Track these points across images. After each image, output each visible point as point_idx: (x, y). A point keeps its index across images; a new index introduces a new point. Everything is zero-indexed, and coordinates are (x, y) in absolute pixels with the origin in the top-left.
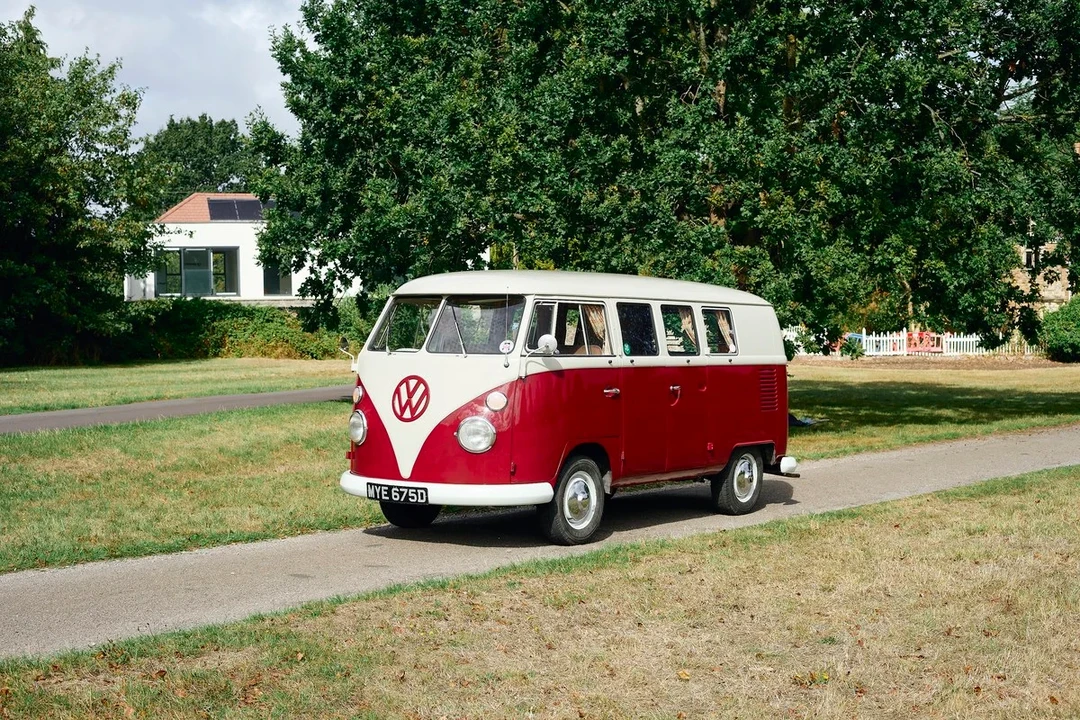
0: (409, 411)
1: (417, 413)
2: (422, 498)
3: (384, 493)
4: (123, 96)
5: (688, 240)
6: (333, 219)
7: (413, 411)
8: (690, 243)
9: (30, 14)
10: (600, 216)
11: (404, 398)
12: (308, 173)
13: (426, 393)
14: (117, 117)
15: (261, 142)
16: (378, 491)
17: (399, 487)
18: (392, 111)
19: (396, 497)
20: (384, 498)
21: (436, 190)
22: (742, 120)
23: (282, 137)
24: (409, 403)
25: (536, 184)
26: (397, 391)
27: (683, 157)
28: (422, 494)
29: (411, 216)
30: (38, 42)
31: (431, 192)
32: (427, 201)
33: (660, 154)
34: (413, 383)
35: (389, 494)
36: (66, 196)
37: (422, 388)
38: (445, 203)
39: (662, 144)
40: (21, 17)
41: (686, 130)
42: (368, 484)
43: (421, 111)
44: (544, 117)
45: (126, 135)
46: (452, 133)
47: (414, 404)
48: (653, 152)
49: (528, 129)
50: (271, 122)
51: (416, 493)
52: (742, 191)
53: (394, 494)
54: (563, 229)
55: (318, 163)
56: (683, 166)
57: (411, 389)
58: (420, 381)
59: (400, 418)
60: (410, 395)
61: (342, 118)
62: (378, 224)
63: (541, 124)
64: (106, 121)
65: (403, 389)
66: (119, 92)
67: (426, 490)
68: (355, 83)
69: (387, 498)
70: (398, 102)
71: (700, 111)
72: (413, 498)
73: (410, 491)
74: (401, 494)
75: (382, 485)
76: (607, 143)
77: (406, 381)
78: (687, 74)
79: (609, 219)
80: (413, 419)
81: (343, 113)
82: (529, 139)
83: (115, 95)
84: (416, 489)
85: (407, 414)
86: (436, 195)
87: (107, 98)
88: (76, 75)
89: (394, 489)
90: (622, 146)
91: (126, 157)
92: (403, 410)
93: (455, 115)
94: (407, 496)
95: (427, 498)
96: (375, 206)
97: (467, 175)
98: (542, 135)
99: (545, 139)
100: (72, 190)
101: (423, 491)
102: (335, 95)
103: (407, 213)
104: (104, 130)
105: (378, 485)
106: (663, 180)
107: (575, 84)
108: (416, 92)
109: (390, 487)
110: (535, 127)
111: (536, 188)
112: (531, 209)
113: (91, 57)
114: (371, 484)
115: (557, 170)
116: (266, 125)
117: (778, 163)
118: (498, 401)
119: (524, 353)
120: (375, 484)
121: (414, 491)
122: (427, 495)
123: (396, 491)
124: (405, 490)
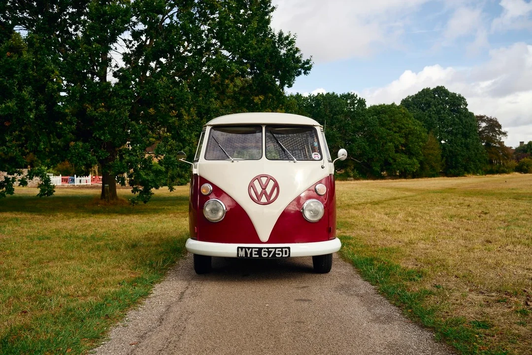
0: (265, 198)
1: (271, 199)
2: (286, 254)
3: (254, 253)
7: (268, 197)
11: (259, 190)
13: (276, 185)
16: (249, 252)
17: (268, 248)
19: (265, 254)
20: (254, 256)
24: (263, 191)
26: (251, 186)
28: (286, 251)
34: (264, 180)
35: (259, 253)
37: (271, 183)
42: (238, 248)
47: (268, 193)
51: (282, 251)
53: (263, 253)
57: (263, 183)
58: (270, 178)
59: (258, 203)
60: (264, 187)
65: (256, 183)
67: (289, 248)
69: (258, 256)
72: (279, 254)
73: (277, 250)
74: (269, 252)
75: (252, 248)
77: (258, 178)
80: (269, 203)
84: (282, 248)
85: (264, 200)
92: (259, 197)
94: (275, 253)
95: (289, 254)
101: (287, 249)
105: (249, 248)
109: (261, 249)
114: (242, 248)
118: (322, 189)
120: (245, 248)
121: (280, 249)
122: (289, 251)
123: (264, 251)
124: (274, 250)
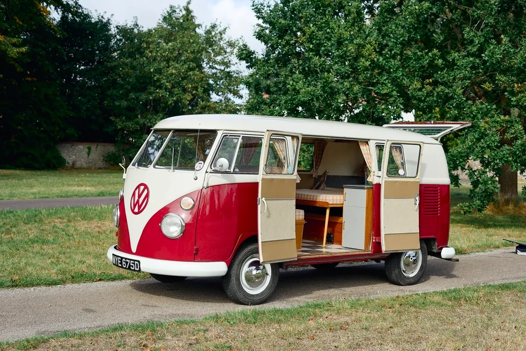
0: (138, 207)
1: (140, 210)
2: (137, 268)
3: (119, 261)
4: (228, 42)
5: (471, 112)
6: (280, 98)
7: (139, 207)
8: (472, 114)
9: (189, 3)
10: (420, 97)
11: (137, 198)
12: (265, 73)
13: (147, 196)
14: (226, 52)
15: (242, 56)
16: (117, 260)
17: (126, 259)
18: (310, 38)
19: (124, 265)
21: (327, 81)
22: (505, 39)
23: (254, 53)
24: (138, 201)
25: (385, 78)
26: (134, 194)
27: (471, 61)
28: (137, 264)
29: (311, 94)
30: (192, 16)
31: (324, 82)
32: (321, 87)
33: (458, 60)
34: (142, 188)
35: (121, 263)
36: (197, 90)
37: (146, 192)
38: (331, 88)
39: (459, 55)
40: (185, 4)
41: (474, 46)
42: (113, 254)
43: (326, 38)
44: (392, 40)
45: (230, 61)
46: (339, 49)
47: (140, 203)
48: (453, 60)
49: (382, 47)
50: (249, 45)
51: (134, 264)
52: (503, 82)
53: (123, 263)
54: (401, 104)
55: (272, 67)
56: (471, 68)
57: (140, 193)
58: (146, 187)
59: (133, 211)
60: (140, 196)
61: (284, 43)
62: (294, 99)
63: (390, 44)
64: (219, 54)
65: (137, 192)
66: (227, 40)
67: (139, 262)
68: (292, 23)
69: (120, 265)
70: (313, 32)
71: (483, 36)
72: (132, 267)
73: (132, 262)
74: (127, 263)
76: (427, 54)
77: (138, 187)
78: (477, 14)
79: (425, 98)
80: (138, 213)
81: (285, 40)
82: (383, 52)
83: (225, 42)
84: (134, 261)
85: (136, 210)
86: (326, 83)
87: (222, 43)
88: (208, 32)
89: (124, 260)
90: (435, 55)
91: (229, 72)
92: (135, 206)
93: (340, 39)
94: (130, 266)
95: (140, 268)
96: (294, 89)
97: (346, 73)
98: (391, 51)
99: (393, 52)
100: (200, 88)
101: (137, 263)
102: (280, 30)
103: (309, 93)
104: (219, 58)
105: (117, 256)
106: (459, 76)
107: (409, 19)
108: (325, 27)
109: (122, 258)
110: (387, 45)
111: (385, 80)
112: (382, 92)
113: (218, 23)
115: (397, 69)
116: (246, 46)
117: (524, 64)
118: (188, 203)
119: (209, 170)
121: (133, 262)
122: (139, 265)
123: (124, 261)
124: (129, 261)
